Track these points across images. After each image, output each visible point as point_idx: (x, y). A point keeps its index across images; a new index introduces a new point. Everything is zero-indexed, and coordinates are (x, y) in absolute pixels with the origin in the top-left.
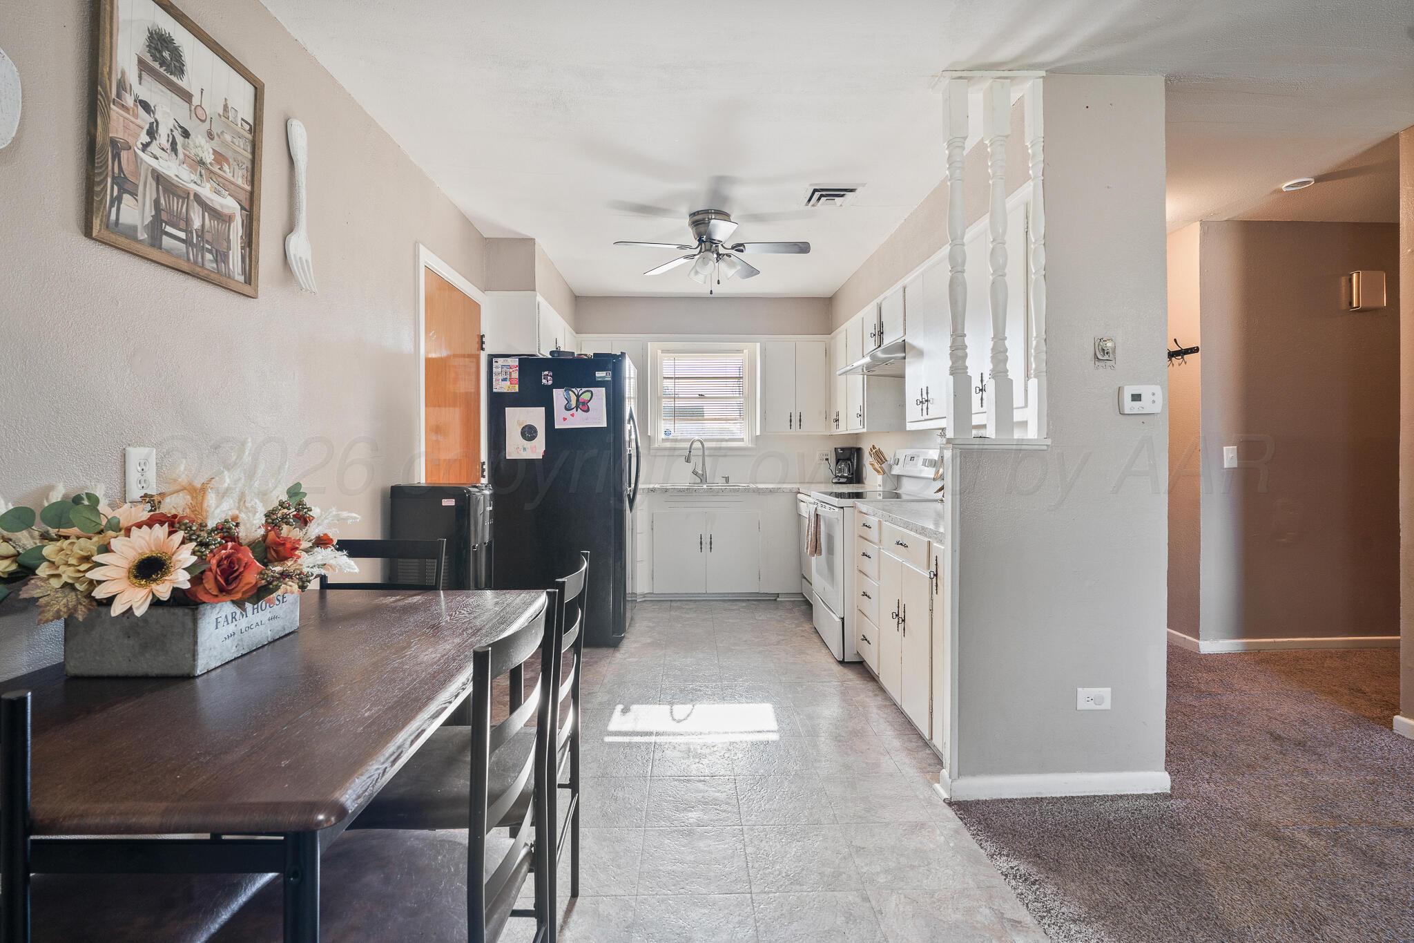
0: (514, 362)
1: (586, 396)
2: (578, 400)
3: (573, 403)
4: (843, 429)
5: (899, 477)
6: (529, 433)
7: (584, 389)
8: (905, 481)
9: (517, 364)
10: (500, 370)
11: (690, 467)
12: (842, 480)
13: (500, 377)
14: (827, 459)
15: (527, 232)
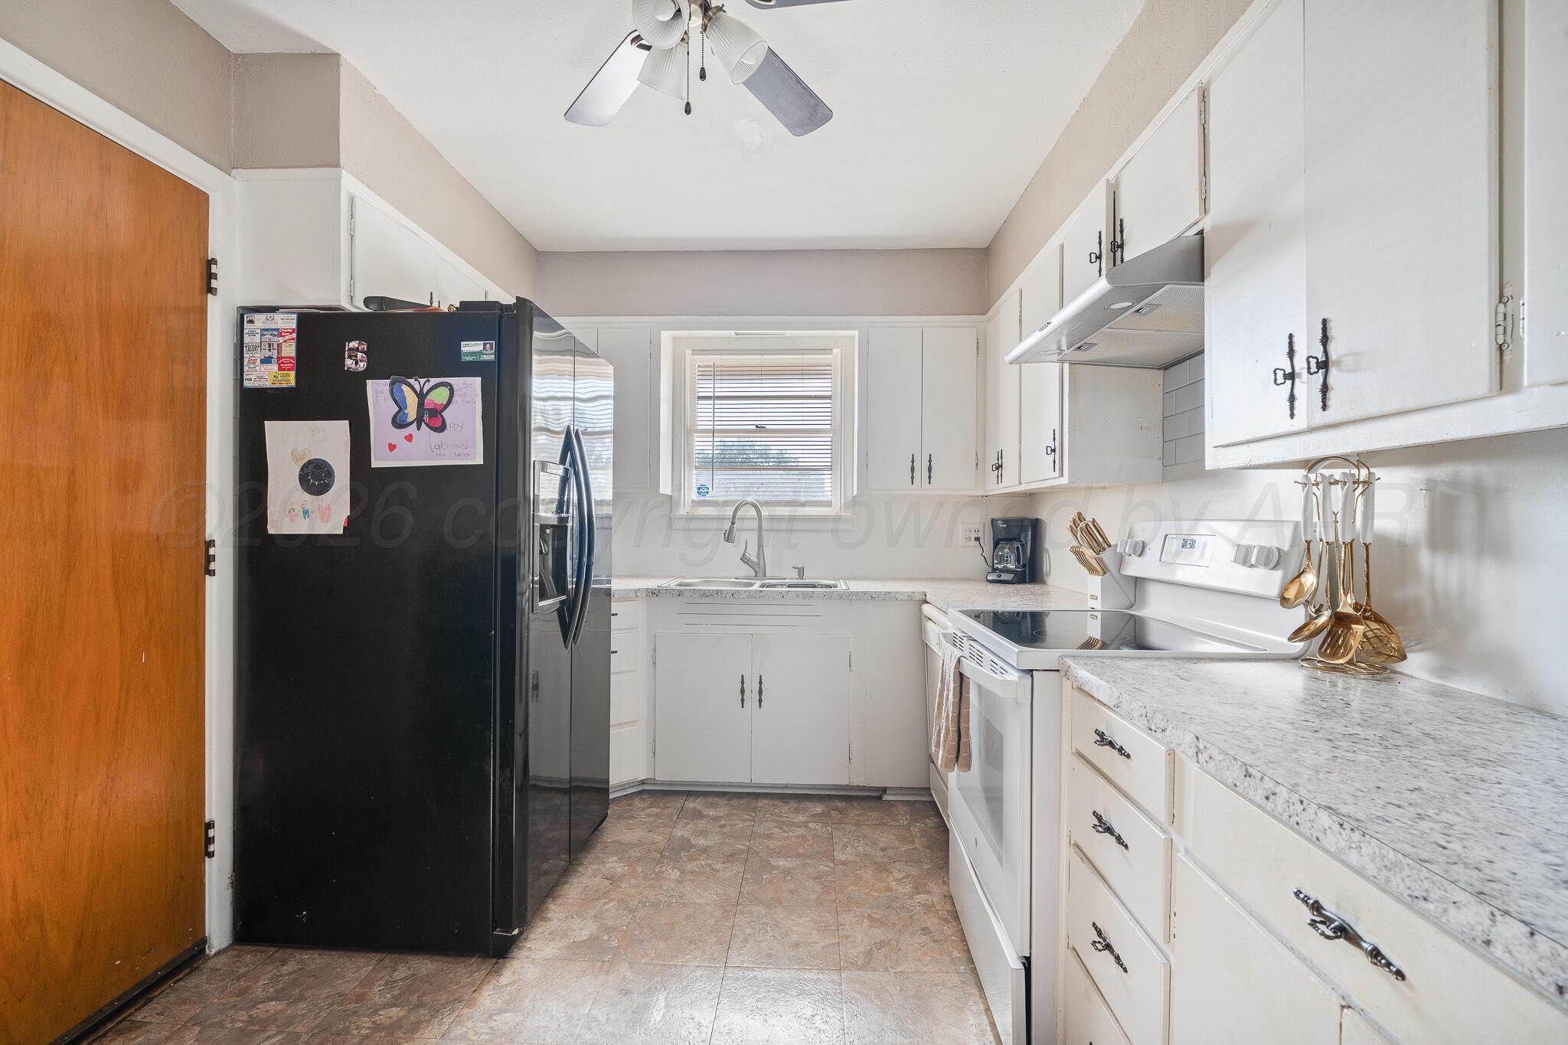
0: (290, 322)
1: (439, 396)
2: (421, 405)
3: (412, 412)
4: (1010, 483)
5: (1138, 582)
6: (315, 477)
7: (434, 381)
8: (1154, 593)
9: (294, 326)
10: (257, 339)
12: (1005, 577)
13: (259, 355)
14: (977, 539)
15: (333, 46)
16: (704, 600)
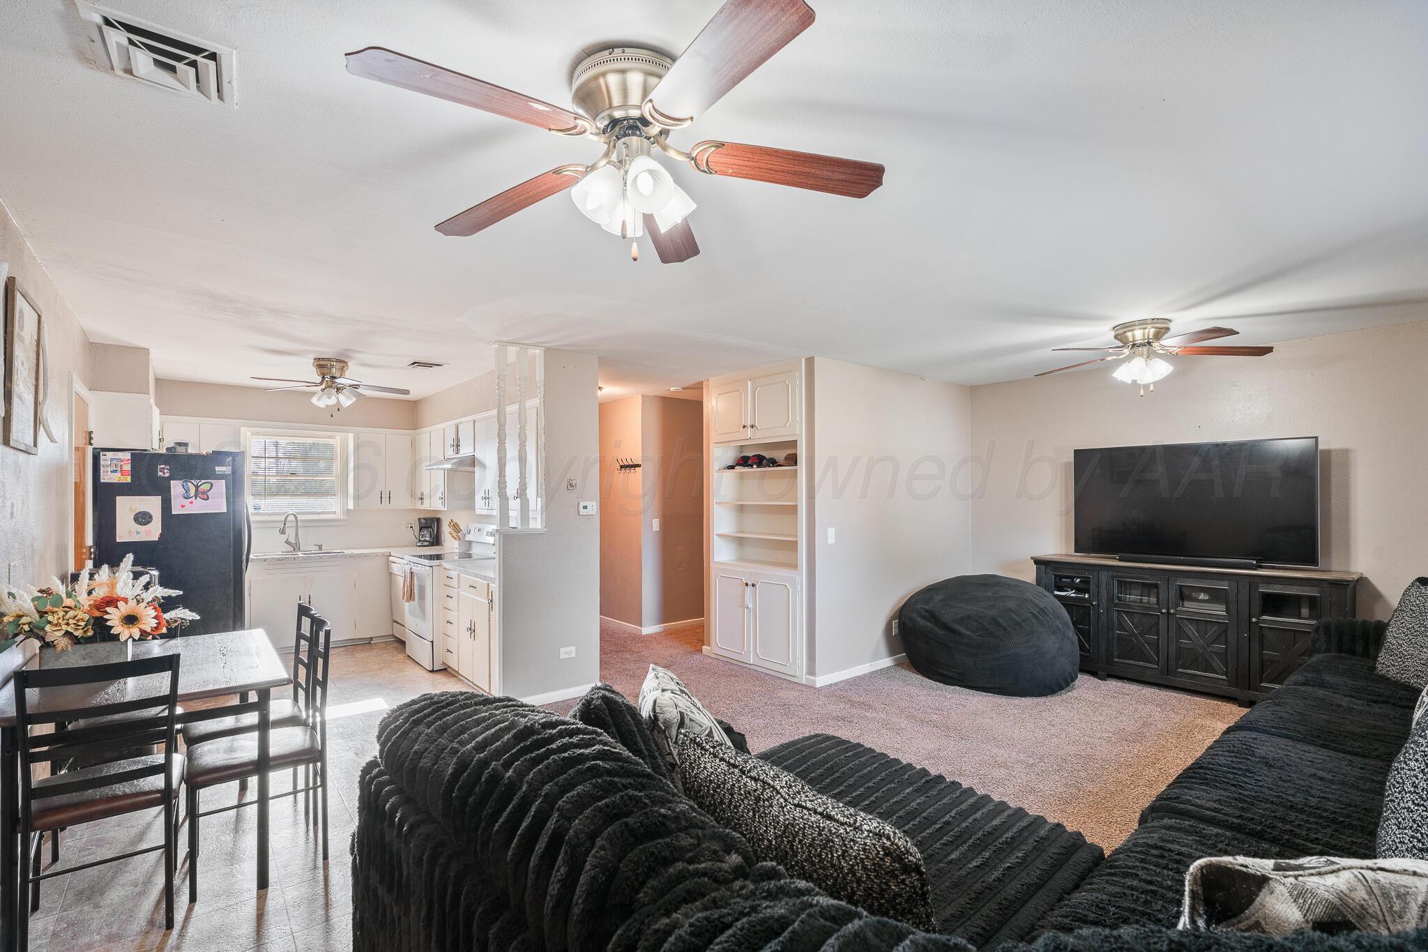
0: (128, 456)
1: (205, 487)
2: (197, 490)
3: (192, 492)
4: (426, 505)
5: (470, 542)
6: (143, 518)
7: (203, 481)
8: (474, 544)
9: (130, 458)
10: (109, 463)
11: (284, 537)
12: (424, 544)
13: (109, 469)
14: (412, 527)
15: (143, 345)
16: (279, 562)
